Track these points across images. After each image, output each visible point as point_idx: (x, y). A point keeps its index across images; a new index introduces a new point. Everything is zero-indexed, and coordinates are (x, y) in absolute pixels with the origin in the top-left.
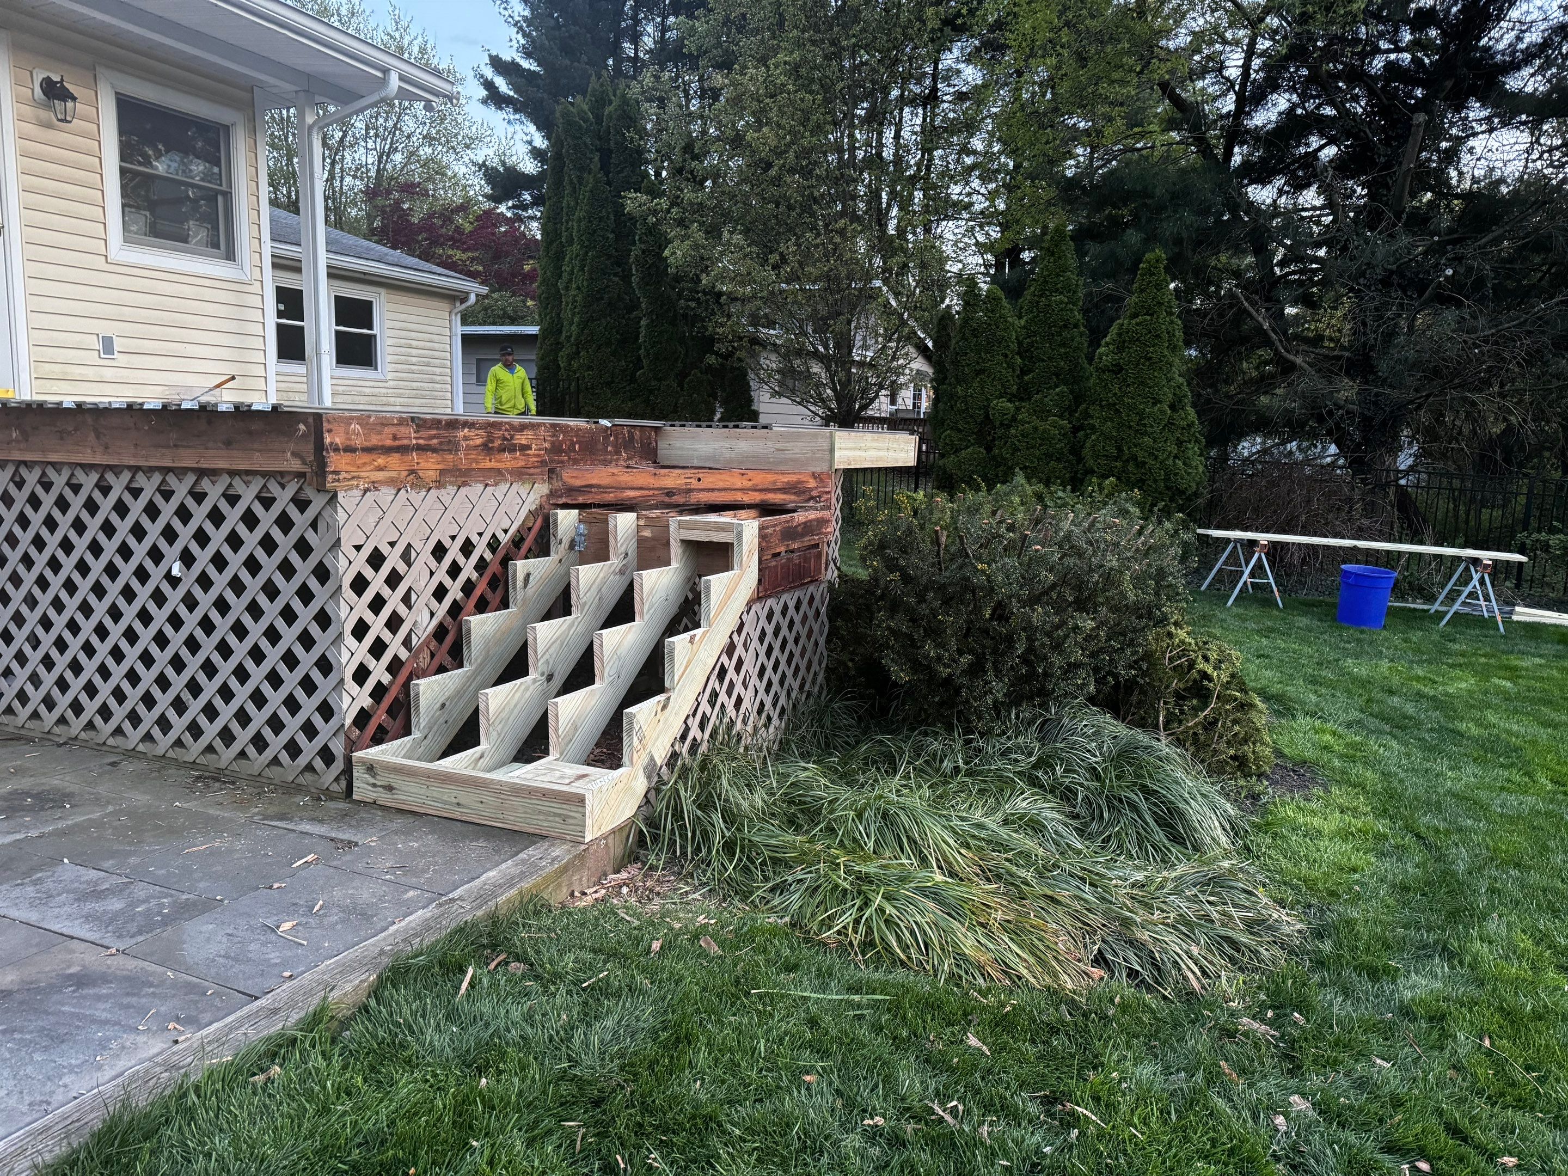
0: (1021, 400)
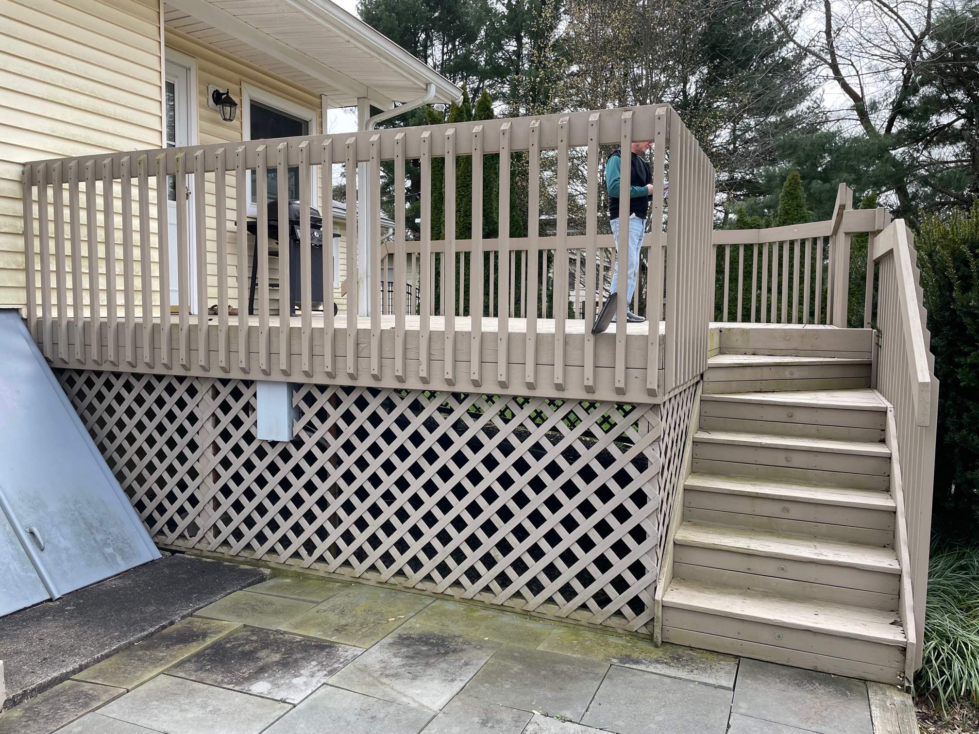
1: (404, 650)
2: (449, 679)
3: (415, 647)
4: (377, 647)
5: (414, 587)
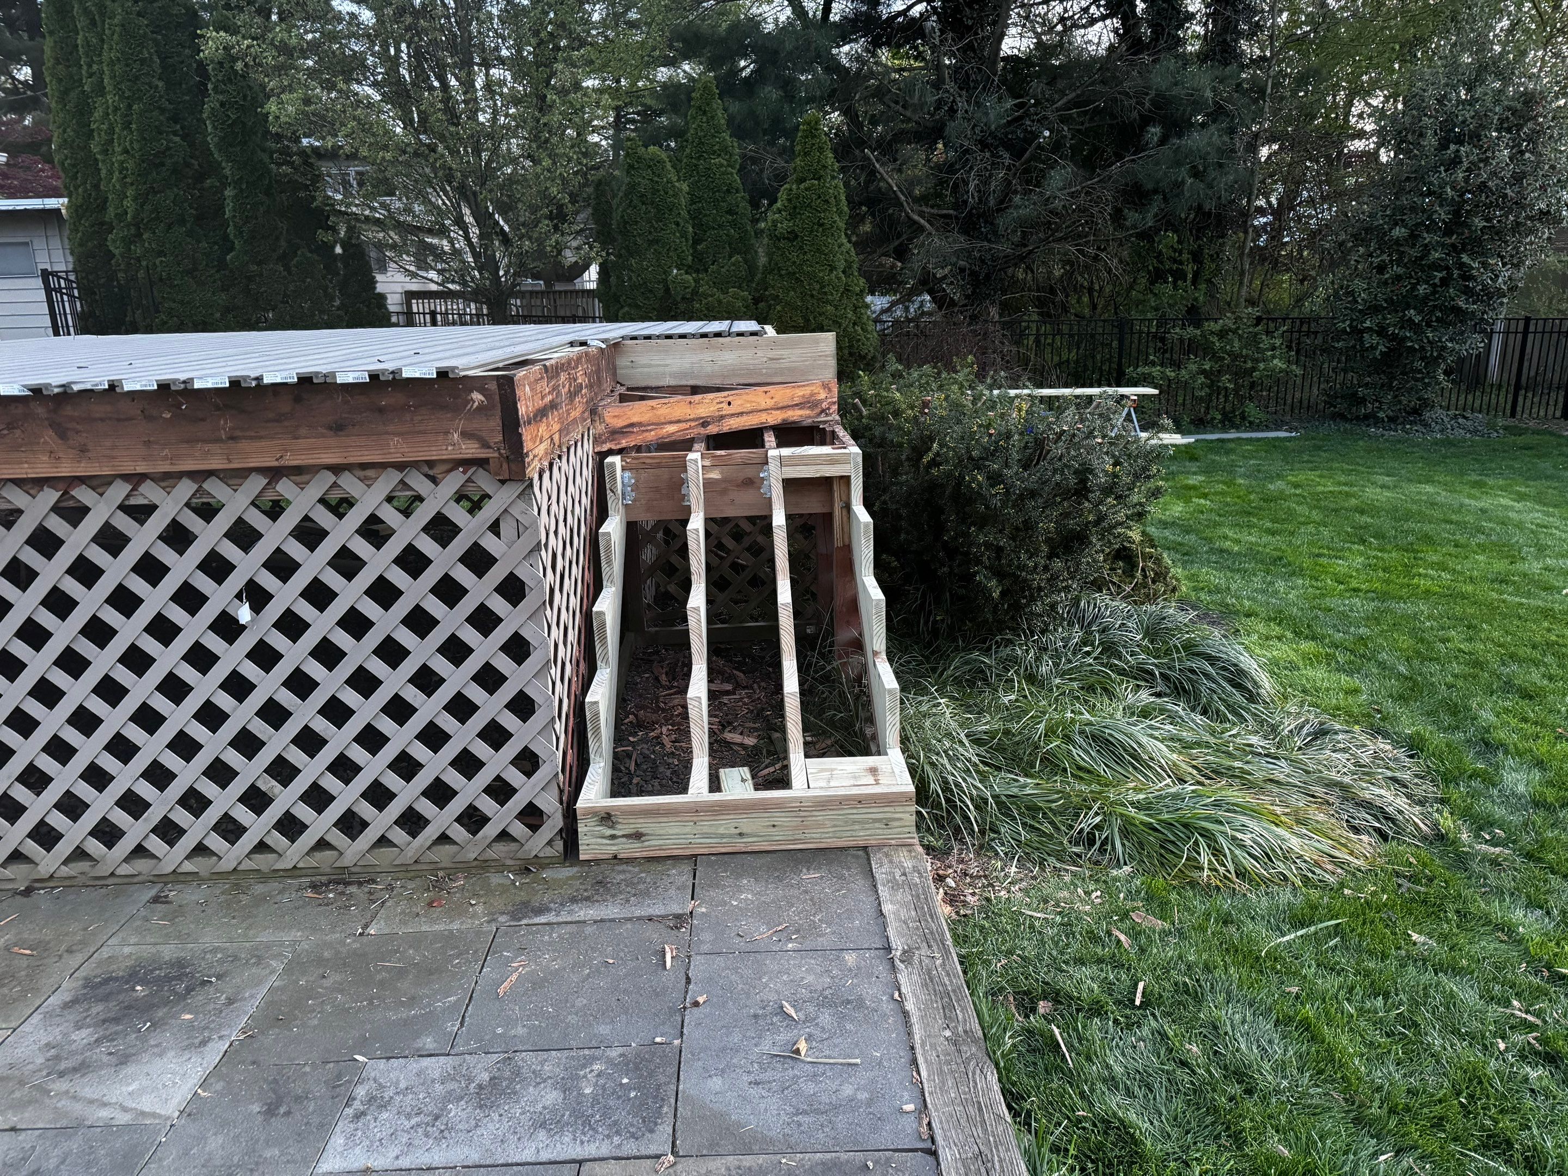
1: (98, 1008)
2: (197, 1041)
3: (121, 997)
4: (36, 1018)
5: (112, 874)
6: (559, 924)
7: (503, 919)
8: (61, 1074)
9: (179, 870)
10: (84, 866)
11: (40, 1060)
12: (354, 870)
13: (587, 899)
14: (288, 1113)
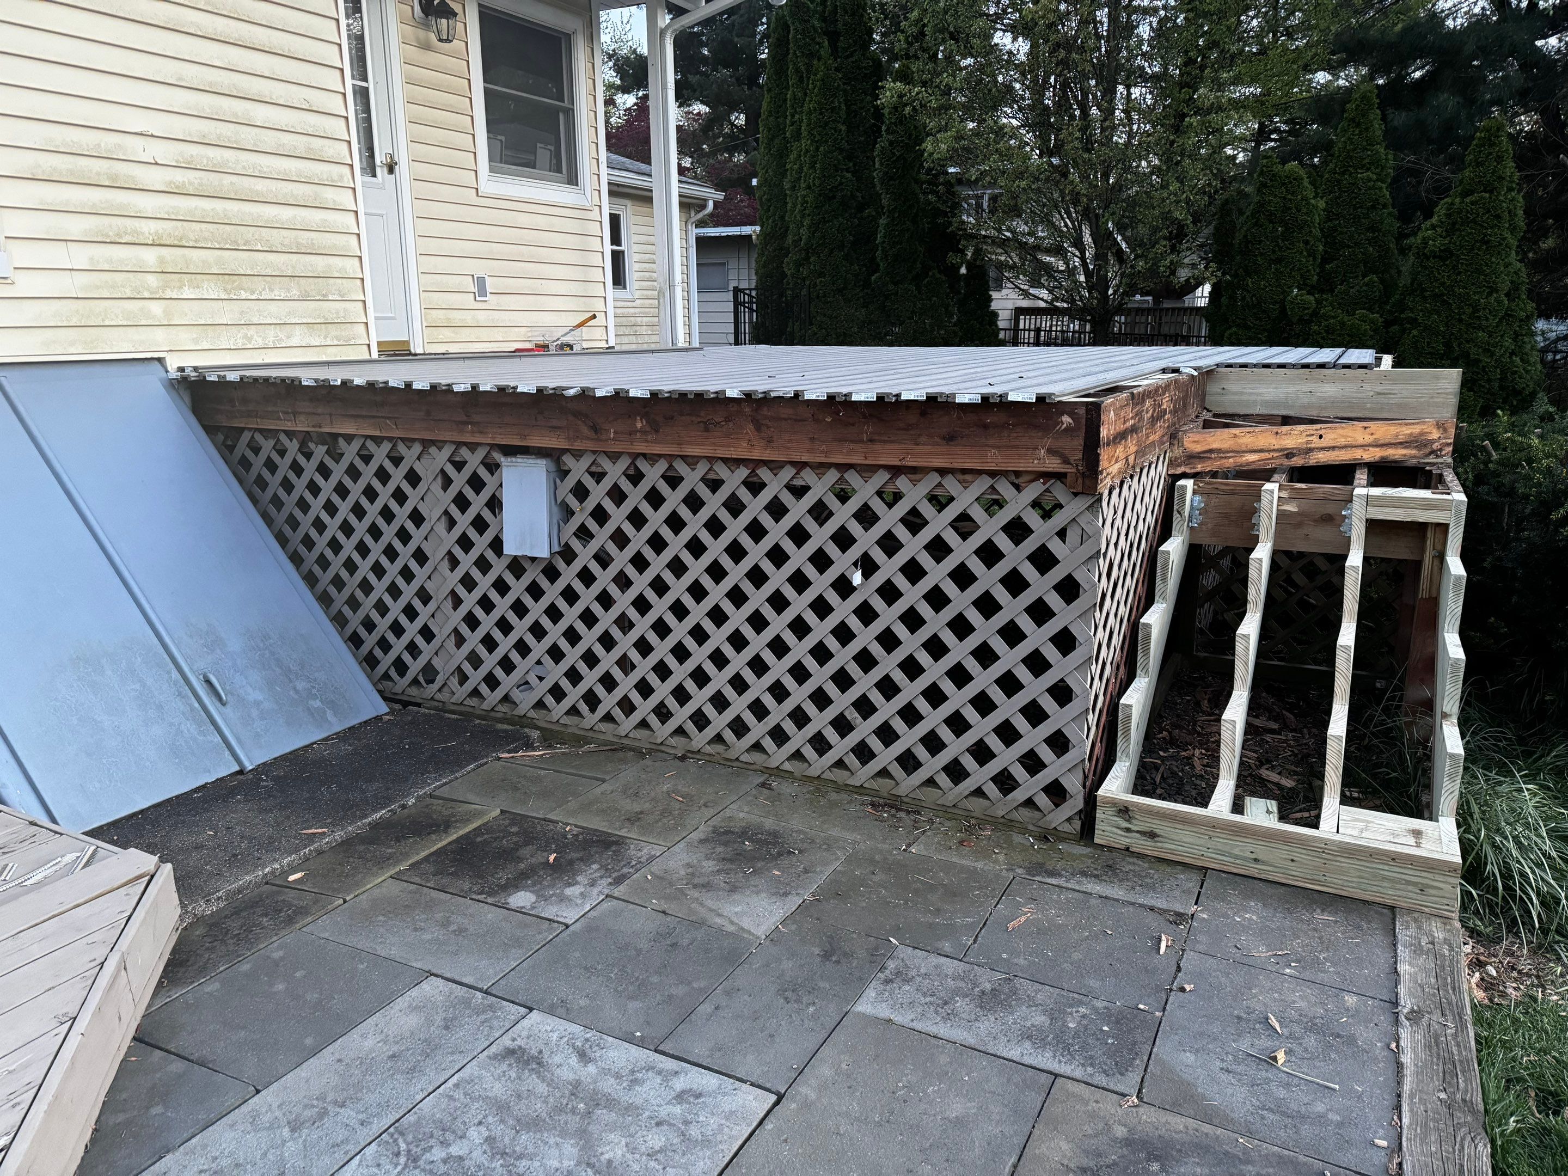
0: (1322, 291)
1: (720, 849)
2: (781, 892)
3: (736, 846)
4: (682, 845)
5: (737, 759)
6: (1067, 888)
7: (1020, 871)
8: (695, 886)
9: (781, 768)
10: (720, 748)
11: (683, 873)
12: (905, 800)
13: (1096, 876)
14: (838, 962)
